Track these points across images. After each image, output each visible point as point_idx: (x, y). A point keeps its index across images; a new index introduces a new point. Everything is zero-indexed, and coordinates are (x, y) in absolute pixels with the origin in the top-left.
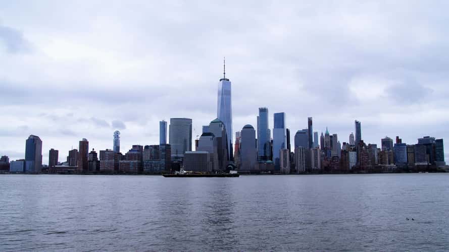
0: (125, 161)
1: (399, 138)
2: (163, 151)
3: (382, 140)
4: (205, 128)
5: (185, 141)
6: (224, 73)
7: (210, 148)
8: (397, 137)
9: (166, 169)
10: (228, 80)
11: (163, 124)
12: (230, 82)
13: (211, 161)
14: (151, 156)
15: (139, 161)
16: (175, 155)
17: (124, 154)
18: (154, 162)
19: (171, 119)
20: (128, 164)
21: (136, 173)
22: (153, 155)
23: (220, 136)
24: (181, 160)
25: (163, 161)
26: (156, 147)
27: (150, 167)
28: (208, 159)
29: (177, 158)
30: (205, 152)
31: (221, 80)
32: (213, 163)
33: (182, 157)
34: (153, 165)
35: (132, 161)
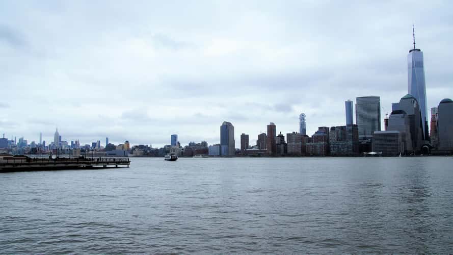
0: (312, 144)
2: (350, 131)
4: (394, 105)
5: (373, 120)
6: (414, 43)
7: (402, 128)
9: (353, 150)
10: (419, 50)
11: (349, 104)
12: (422, 53)
13: (403, 141)
14: (338, 137)
15: (326, 143)
16: (363, 136)
17: (310, 136)
18: (341, 143)
19: (357, 98)
20: (315, 146)
21: (323, 155)
22: (340, 136)
23: (413, 113)
24: (369, 140)
25: (350, 143)
26: (342, 128)
27: (337, 148)
28: (400, 139)
29: (365, 138)
30: (396, 132)
31: (410, 51)
32: (405, 144)
33: (371, 138)
34: (340, 146)
35: (319, 143)
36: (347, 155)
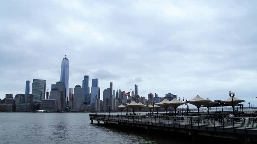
0: (4, 104)
1: (157, 94)
2: (29, 98)
3: (148, 94)
4: (53, 85)
5: (41, 93)
6: (66, 55)
7: (57, 98)
8: (156, 94)
9: (30, 109)
10: (68, 59)
11: (28, 83)
12: (69, 61)
13: (57, 104)
14: (20, 101)
15: (13, 104)
16: (35, 101)
17: (2, 100)
18: (23, 105)
19: (34, 80)
20: (6, 106)
21: (11, 111)
22: (22, 100)
23: (62, 90)
24: (39, 103)
25: (28, 104)
26: (23, 95)
27: (20, 107)
28: (55, 104)
29: (36, 102)
30: (54, 100)
31: (63, 59)
32: (58, 106)
33: (40, 102)
34: (22, 106)
35: (9, 104)
36: (26, 112)
